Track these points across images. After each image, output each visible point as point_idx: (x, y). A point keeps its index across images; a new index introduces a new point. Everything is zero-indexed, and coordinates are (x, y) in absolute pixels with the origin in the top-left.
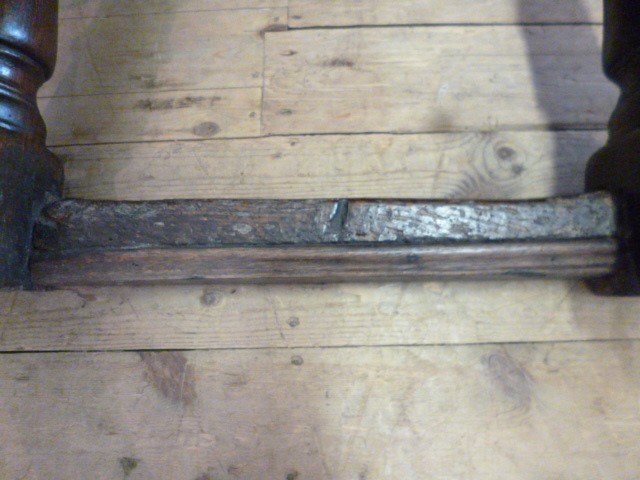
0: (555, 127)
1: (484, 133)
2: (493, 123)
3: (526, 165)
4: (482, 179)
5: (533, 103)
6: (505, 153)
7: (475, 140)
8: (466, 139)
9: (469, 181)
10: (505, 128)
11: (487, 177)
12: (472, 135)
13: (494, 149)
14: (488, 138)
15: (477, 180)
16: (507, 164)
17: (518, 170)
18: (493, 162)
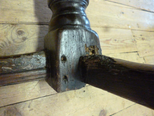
0: (40, 24)
1: (13, 24)
2: (17, 21)
3: (28, 37)
4: (10, 43)
5: (33, 15)
6: (20, 33)
7: (8, 27)
8: (5, 26)
9: (4, 44)
10: (22, 23)
11: (12, 42)
12: (8, 25)
13: (16, 31)
14: (14, 27)
15: (8, 43)
16: (21, 37)
17: (24, 39)
18: (15, 36)
